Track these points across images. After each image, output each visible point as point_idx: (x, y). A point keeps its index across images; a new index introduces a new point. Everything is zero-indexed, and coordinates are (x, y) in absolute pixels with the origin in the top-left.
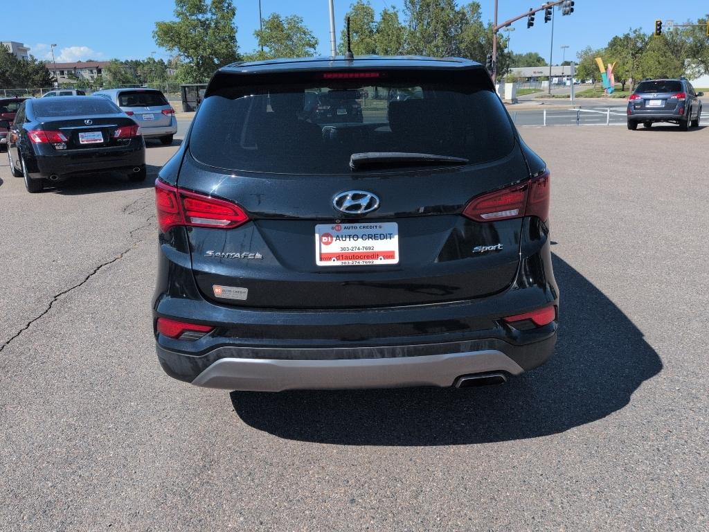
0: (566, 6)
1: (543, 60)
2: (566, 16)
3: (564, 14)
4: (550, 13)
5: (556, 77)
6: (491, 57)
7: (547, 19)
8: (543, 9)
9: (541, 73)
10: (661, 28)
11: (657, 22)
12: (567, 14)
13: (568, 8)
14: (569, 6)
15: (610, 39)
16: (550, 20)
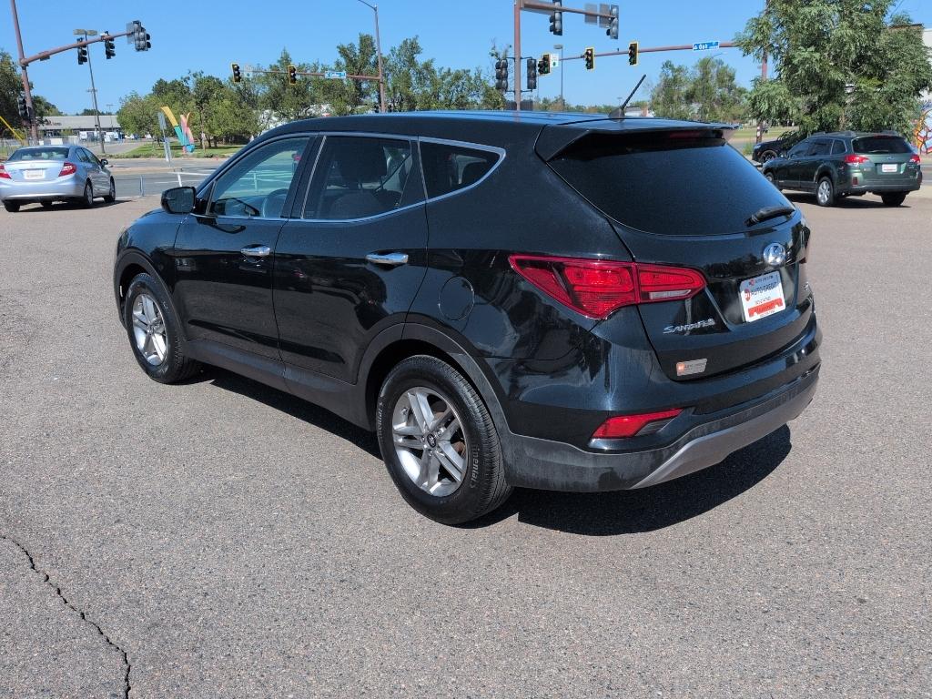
0: (139, 39)
1: (54, 106)
2: (141, 52)
3: (138, 50)
4: (112, 47)
5: (85, 130)
6: (24, 101)
7: (109, 54)
8: (101, 40)
9: (59, 124)
10: (239, 73)
11: (233, 66)
12: (143, 49)
13: (142, 42)
14: (144, 39)
15: (154, 83)
16: (114, 55)
